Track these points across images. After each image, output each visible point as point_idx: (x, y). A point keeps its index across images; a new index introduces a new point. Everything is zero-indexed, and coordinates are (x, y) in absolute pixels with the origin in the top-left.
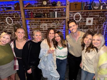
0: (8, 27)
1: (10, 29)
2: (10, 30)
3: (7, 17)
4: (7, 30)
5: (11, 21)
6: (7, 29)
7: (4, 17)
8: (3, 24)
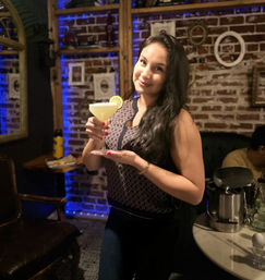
0: (215, 77)
1: (225, 84)
2: (222, 88)
3: (221, 31)
4: (208, 88)
5: (238, 48)
6: (208, 83)
7: (210, 31)
8: (198, 64)
